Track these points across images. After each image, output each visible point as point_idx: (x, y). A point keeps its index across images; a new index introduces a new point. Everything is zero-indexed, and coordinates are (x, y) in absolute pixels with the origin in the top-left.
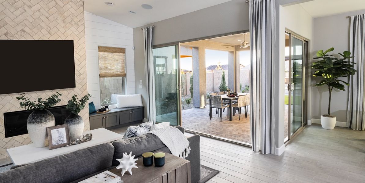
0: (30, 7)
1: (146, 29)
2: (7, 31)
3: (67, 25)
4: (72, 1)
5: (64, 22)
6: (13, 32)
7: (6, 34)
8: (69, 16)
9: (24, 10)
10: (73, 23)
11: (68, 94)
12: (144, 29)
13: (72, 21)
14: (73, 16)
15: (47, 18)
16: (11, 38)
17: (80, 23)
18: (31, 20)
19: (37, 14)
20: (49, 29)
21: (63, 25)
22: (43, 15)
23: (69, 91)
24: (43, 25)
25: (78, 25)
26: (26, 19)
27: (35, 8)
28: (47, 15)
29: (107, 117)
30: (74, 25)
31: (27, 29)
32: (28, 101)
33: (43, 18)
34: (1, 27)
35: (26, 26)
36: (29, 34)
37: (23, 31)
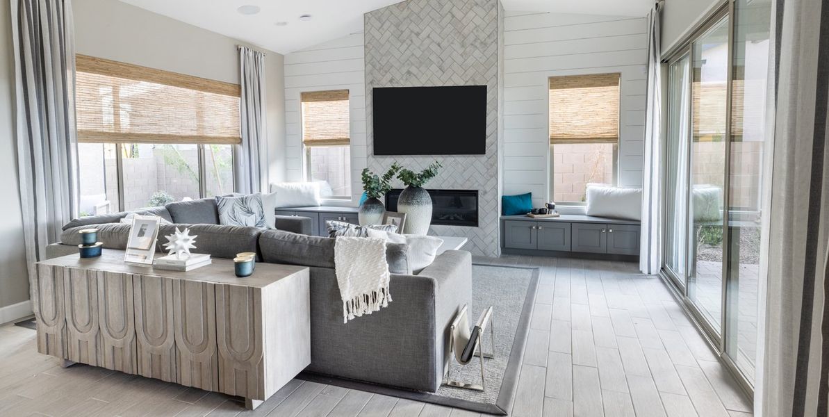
0: (418, 34)
2: (392, 76)
3: (468, 50)
4: (477, 4)
5: (463, 46)
6: (398, 77)
9: (411, 41)
10: (477, 44)
13: (476, 40)
14: (477, 31)
15: (439, 45)
16: (396, 86)
17: (489, 41)
18: (418, 53)
19: (427, 41)
20: (441, 62)
21: (461, 51)
22: (433, 41)
24: (433, 58)
25: (485, 45)
26: (413, 54)
27: (423, 35)
28: (438, 40)
31: (414, 70)
33: (434, 47)
34: (386, 72)
35: (412, 64)
36: (415, 76)
37: (409, 72)
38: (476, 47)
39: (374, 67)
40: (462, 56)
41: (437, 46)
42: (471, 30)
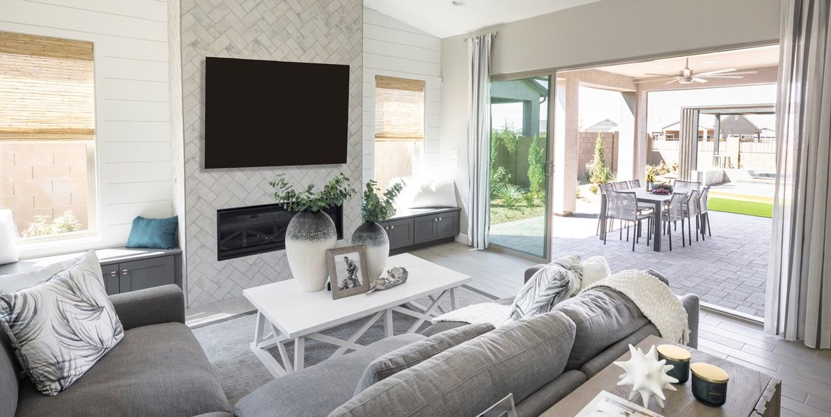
1: (477, 41)
2: (229, 42)
3: (333, 31)
5: (327, 25)
6: (239, 44)
7: (228, 48)
8: (337, 10)
10: (342, 27)
11: (328, 175)
12: (470, 41)
13: (341, 22)
14: (343, 11)
15: (298, 15)
16: (237, 57)
17: (355, 27)
18: (271, 19)
20: (301, 38)
21: (325, 31)
22: (291, 8)
23: (329, 170)
24: (291, 30)
25: (351, 30)
26: (263, 18)
29: (393, 227)
30: (344, 30)
31: (264, 39)
32: (289, 190)
33: (292, 16)
34: (221, 34)
35: (262, 32)
36: (266, 48)
37: (257, 42)
38: (341, 29)
39: (199, 21)
40: (326, 37)
41: (297, 16)
42: (336, 8)
